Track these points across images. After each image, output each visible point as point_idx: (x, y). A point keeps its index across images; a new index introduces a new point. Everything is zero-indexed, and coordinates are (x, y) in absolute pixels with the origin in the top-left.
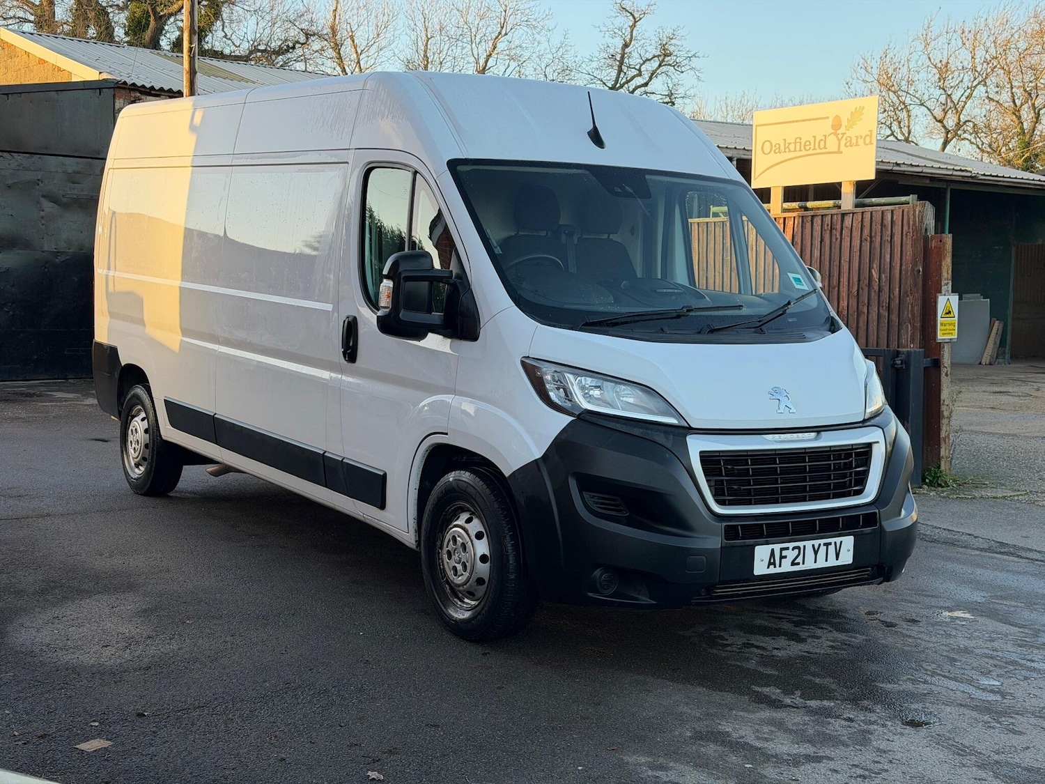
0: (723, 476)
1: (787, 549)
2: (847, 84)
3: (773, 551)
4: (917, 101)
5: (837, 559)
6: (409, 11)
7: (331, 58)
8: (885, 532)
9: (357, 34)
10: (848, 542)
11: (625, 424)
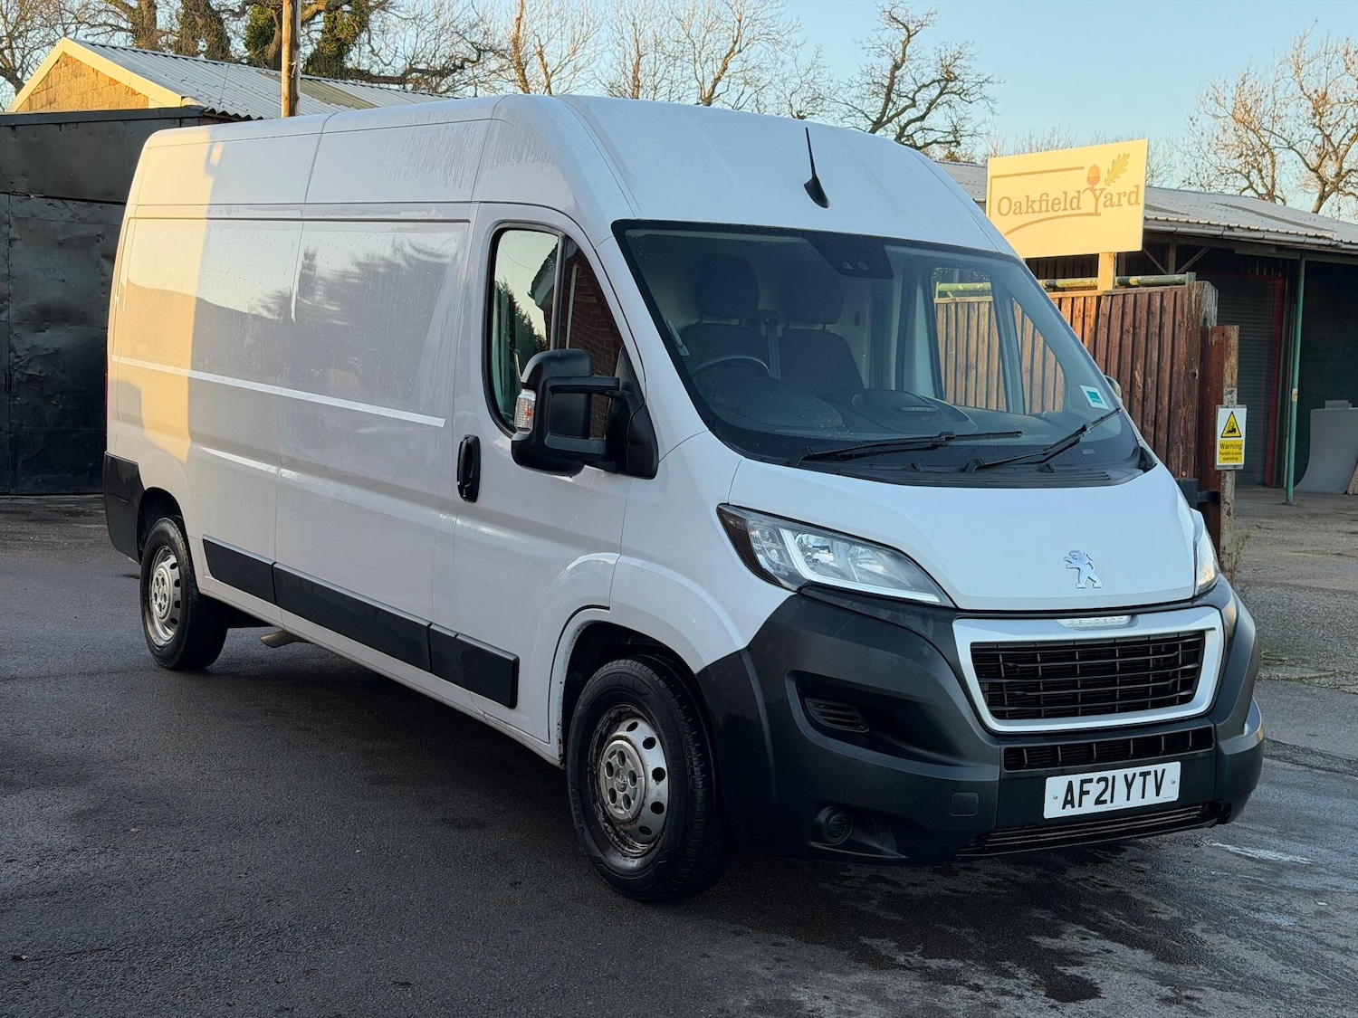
0: (1001, 678)
1: (1090, 781)
2: (1191, 119)
3: (1070, 783)
4: (1285, 143)
5: (1158, 795)
6: (615, 21)
7: (512, 81)
8: (1222, 753)
9: (546, 50)
10: (1173, 770)
11: (865, 603)
